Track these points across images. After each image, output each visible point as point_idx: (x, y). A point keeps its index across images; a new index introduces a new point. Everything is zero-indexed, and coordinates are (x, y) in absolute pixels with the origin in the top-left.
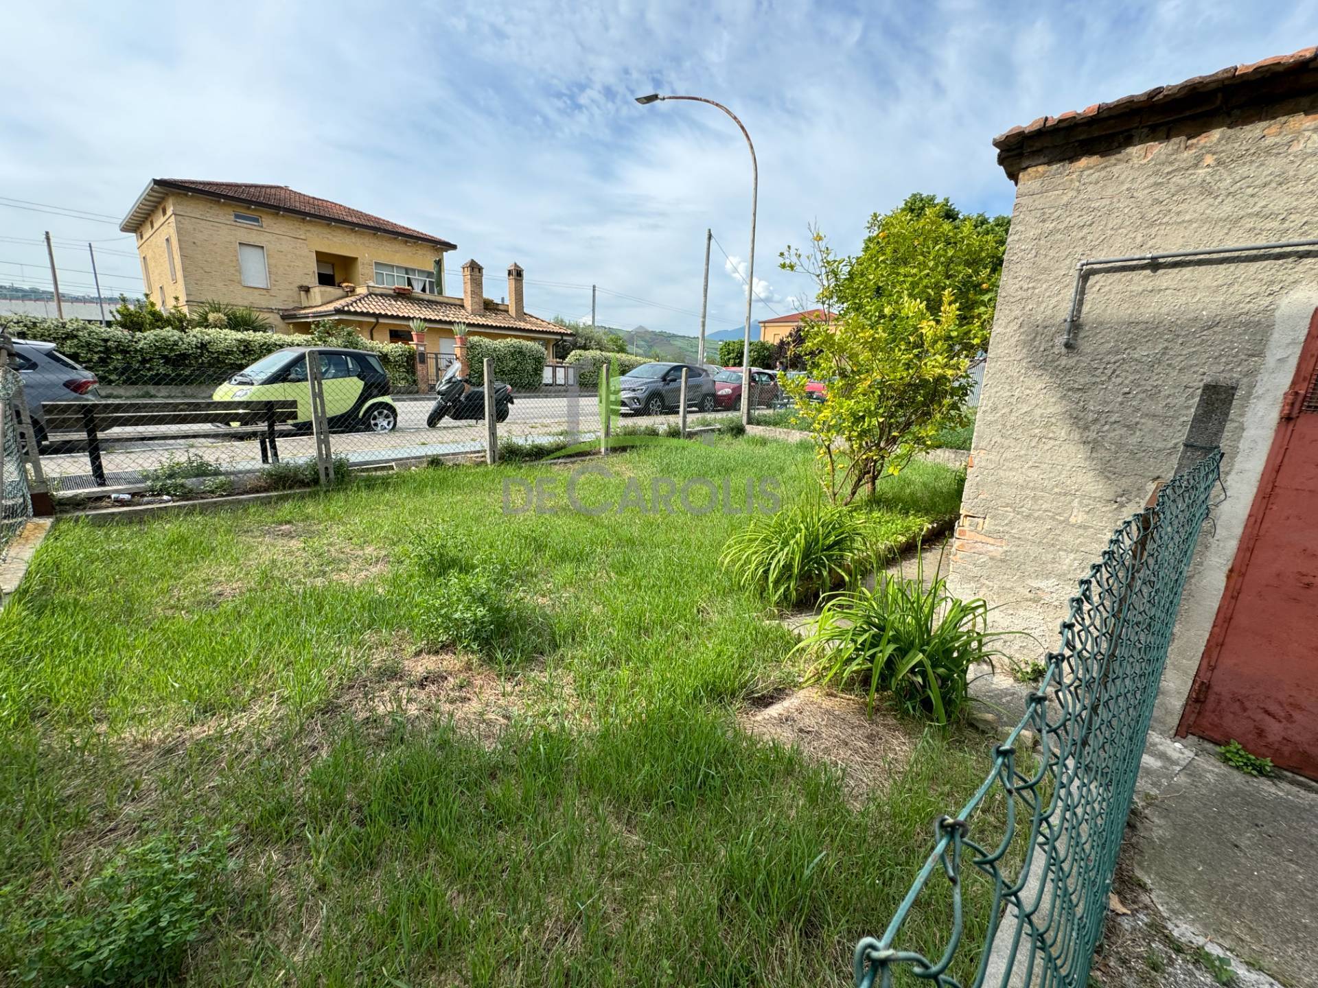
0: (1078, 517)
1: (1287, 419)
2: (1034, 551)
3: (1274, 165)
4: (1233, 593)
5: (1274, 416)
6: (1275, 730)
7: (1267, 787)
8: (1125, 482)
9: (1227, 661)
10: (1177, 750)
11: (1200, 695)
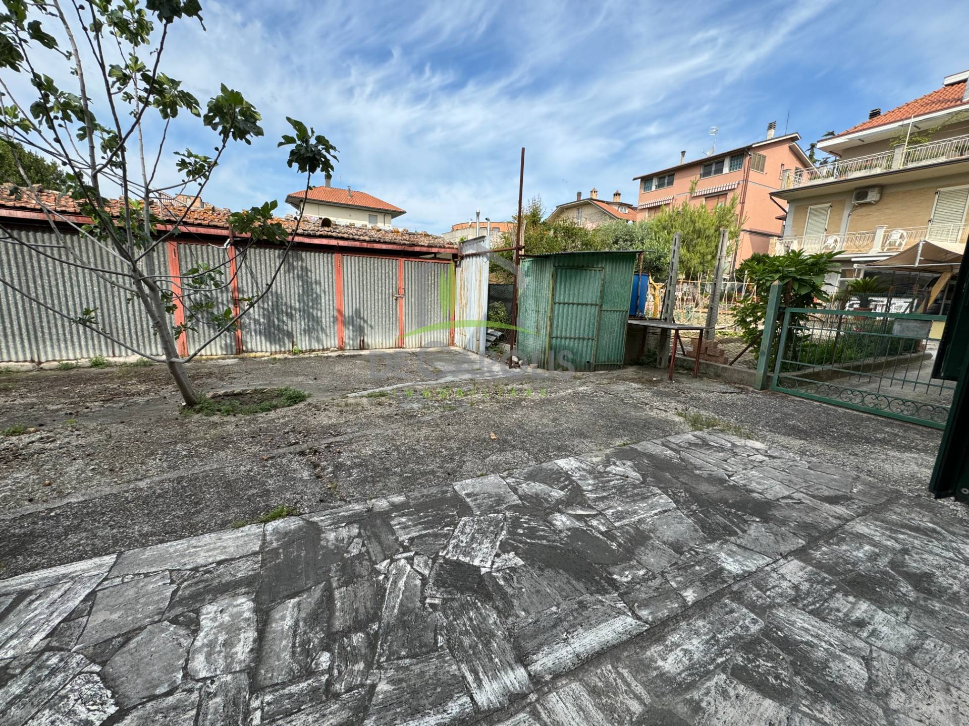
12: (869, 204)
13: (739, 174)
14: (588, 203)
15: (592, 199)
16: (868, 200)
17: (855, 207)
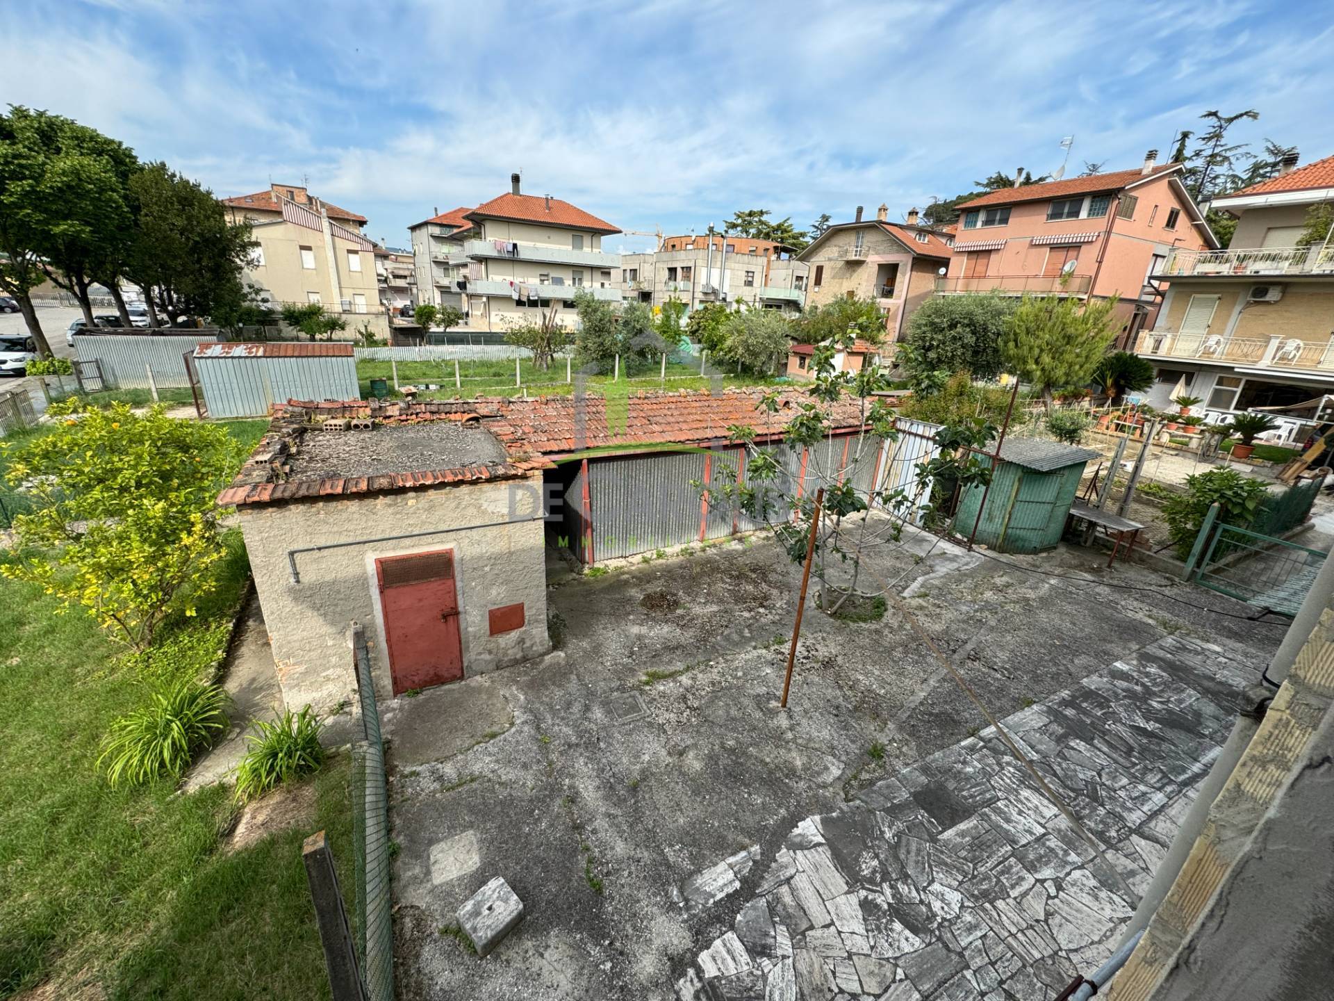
0: (330, 643)
1: (381, 592)
2: (318, 663)
3: (344, 516)
4: (390, 647)
5: (377, 592)
6: (416, 679)
7: (421, 697)
8: (343, 624)
9: (397, 667)
10: (395, 703)
11: (395, 681)
12: (1268, 303)
13: (1101, 223)
14: (875, 226)
15: (881, 222)
16: (1267, 298)
17: (1249, 304)
